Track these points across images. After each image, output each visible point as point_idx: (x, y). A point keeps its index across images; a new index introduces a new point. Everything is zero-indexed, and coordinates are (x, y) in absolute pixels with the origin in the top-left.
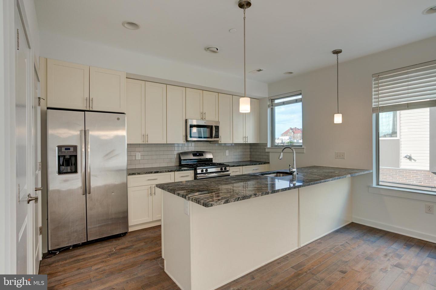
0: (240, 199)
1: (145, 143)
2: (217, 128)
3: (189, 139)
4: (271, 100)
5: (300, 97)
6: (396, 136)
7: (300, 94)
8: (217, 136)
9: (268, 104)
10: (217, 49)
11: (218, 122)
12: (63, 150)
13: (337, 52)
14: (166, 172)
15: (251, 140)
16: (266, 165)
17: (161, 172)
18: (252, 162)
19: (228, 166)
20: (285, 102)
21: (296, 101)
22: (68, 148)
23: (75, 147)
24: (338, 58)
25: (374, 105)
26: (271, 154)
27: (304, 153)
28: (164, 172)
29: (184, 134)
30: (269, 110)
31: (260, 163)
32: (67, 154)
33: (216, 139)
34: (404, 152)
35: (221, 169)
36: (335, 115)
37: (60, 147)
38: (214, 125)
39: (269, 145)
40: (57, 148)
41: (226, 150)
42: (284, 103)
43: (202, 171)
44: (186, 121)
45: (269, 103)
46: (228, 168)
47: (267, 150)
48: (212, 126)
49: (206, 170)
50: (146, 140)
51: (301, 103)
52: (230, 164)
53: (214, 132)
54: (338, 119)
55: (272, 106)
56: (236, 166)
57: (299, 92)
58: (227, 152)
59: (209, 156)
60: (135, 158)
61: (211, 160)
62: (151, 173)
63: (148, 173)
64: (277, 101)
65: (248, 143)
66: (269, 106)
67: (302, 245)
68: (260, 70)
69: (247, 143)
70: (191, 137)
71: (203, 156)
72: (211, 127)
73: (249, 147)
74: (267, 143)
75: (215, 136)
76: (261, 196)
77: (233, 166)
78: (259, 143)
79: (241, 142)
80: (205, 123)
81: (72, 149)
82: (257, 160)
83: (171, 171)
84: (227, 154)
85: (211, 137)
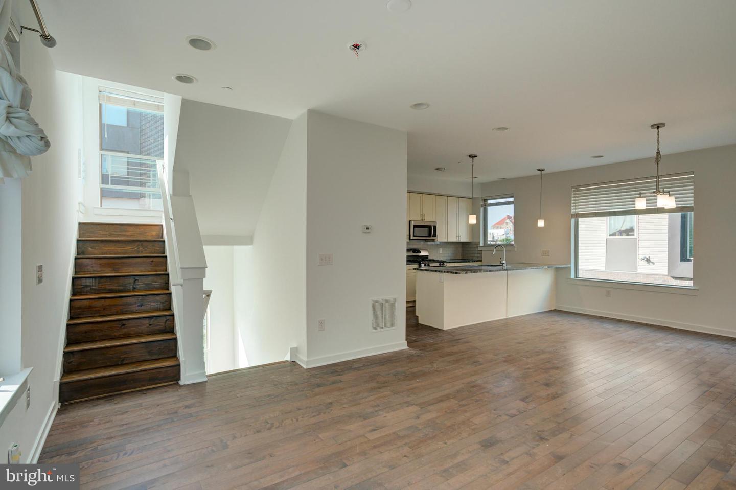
2: (435, 227)
3: (412, 237)
4: (485, 200)
5: (512, 199)
6: (634, 235)
7: (513, 197)
8: (435, 235)
9: (481, 204)
10: (445, 169)
11: (435, 222)
13: (541, 170)
15: (464, 239)
16: (479, 263)
19: (446, 262)
21: (509, 203)
25: (573, 212)
26: (483, 253)
27: (515, 252)
29: (408, 233)
30: (482, 210)
31: (473, 261)
33: (433, 238)
34: (642, 253)
35: (440, 264)
36: (539, 220)
38: (432, 225)
39: (482, 244)
41: (440, 248)
42: (497, 204)
43: (425, 265)
44: (410, 222)
45: (482, 203)
47: (479, 249)
49: (429, 265)
51: (513, 205)
52: (447, 261)
53: (432, 231)
54: (541, 223)
55: (485, 206)
56: (452, 262)
57: (512, 195)
59: (423, 253)
61: (427, 256)
64: (490, 202)
66: (482, 206)
67: (509, 317)
69: (460, 241)
70: (414, 236)
71: (420, 253)
72: (429, 227)
73: (461, 245)
74: (479, 242)
75: (433, 235)
77: (450, 262)
78: (471, 241)
79: (455, 240)
80: (425, 223)
82: (469, 257)
84: (441, 252)
85: (430, 236)
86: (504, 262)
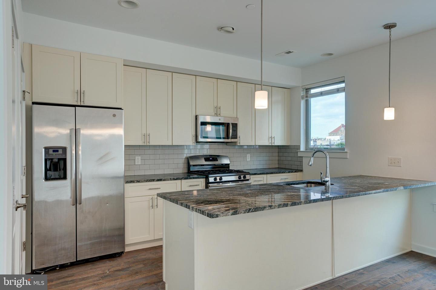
0: (251, 211)
1: (146, 145)
2: (235, 126)
3: (201, 140)
4: (306, 89)
5: (343, 85)
7: (343, 82)
8: (235, 136)
9: (302, 95)
10: (233, 29)
11: (237, 118)
12: (51, 152)
13: (389, 27)
14: (171, 179)
15: (279, 141)
16: (298, 174)
17: (164, 180)
18: (280, 170)
19: (249, 174)
20: (323, 93)
21: (338, 91)
22: (56, 150)
23: (64, 149)
24: (390, 35)
26: (304, 159)
27: (347, 158)
28: (168, 180)
29: (194, 133)
30: (303, 103)
31: (291, 171)
32: (55, 157)
33: (233, 140)
35: (240, 178)
36: (386, 109)
37: (47, 149)
38: (230, 121)
39: (302, 148)
40: (44, 150)
41: (248, 153)
42: (321, 94)
43: (215, 179)
44: (196, 117)
45: (303, 93)
46: (248, 177)
47: (299, 155)
48: (229, 123)
49: (221, 179)
50: (148, 141)
51: (344, 93)
52: (251, 172)
53: (231, 131)
54: (389, 114)
55: (307, 97)
56: (259, 174)
57: (341, 80)
58: (249, 156)
59: (226, 161)
60: (135, 162)
61: (227, 165)
62: (153, 180)
63: (149, 181)
64: (313, 91)
65: (275, 145)
66: (302, 98)
67: (337, 275)
68: (289, 52)
69: (273, 144)
70: (202, 137)
71: (217, 161)
72: (227, 125)
73: (277, 150)
74: (299, 146)
75: (232, 136)
76: (278, 208)
77: (255, 174)
78: (289, 145)
79: (267, 143)
80: (220, 119)
81: (60, 151)
82: (287, 167)
83: (177, 179)
84: (249, 159)
85: (227, 137)
86: (327, 179)
